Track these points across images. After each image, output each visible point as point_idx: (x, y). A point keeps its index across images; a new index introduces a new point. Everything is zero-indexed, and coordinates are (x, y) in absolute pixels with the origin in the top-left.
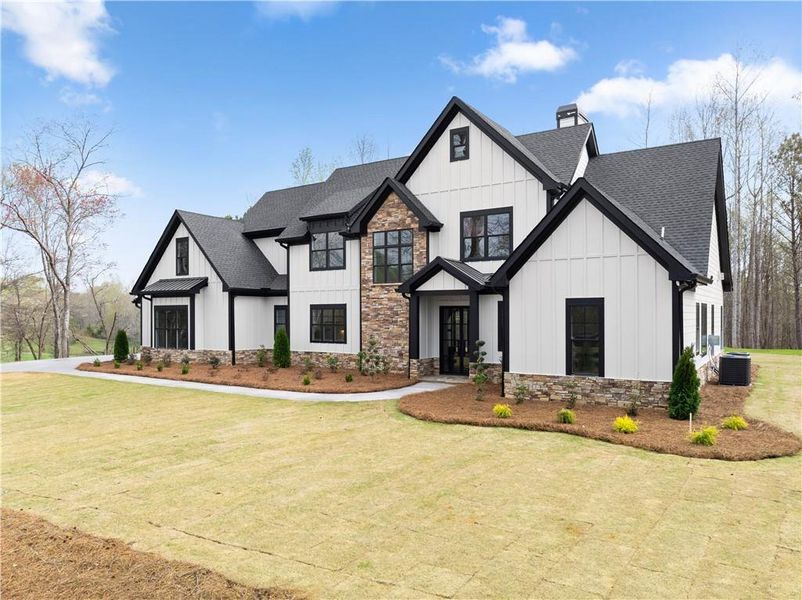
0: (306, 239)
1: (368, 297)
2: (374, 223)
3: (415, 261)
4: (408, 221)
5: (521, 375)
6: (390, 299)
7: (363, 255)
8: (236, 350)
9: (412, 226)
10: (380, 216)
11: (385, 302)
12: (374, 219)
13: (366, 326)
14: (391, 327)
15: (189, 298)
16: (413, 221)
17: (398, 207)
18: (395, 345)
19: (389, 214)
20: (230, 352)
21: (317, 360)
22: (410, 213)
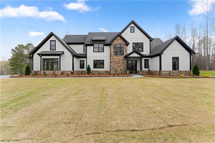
0: (92, 45)
1: (112, 58)
2: (114, 43)
3: (124, 51)
4: (123, 43)
5: (164, 71)
6: (118, 59)
7: (111, 49)
8: (74, 70)
9: (124, 44)
10: (116, 41)
11: (117, 59)
12: (114, 42)
13: (112, 64)
14: (118, 64)
15: (59, 56)
16: (124, 43)
17: (120, 40)
18: (119, 68)
19: (118, 41)
20: (73, 71)
21: (96, 72)
22: (123, 41)
